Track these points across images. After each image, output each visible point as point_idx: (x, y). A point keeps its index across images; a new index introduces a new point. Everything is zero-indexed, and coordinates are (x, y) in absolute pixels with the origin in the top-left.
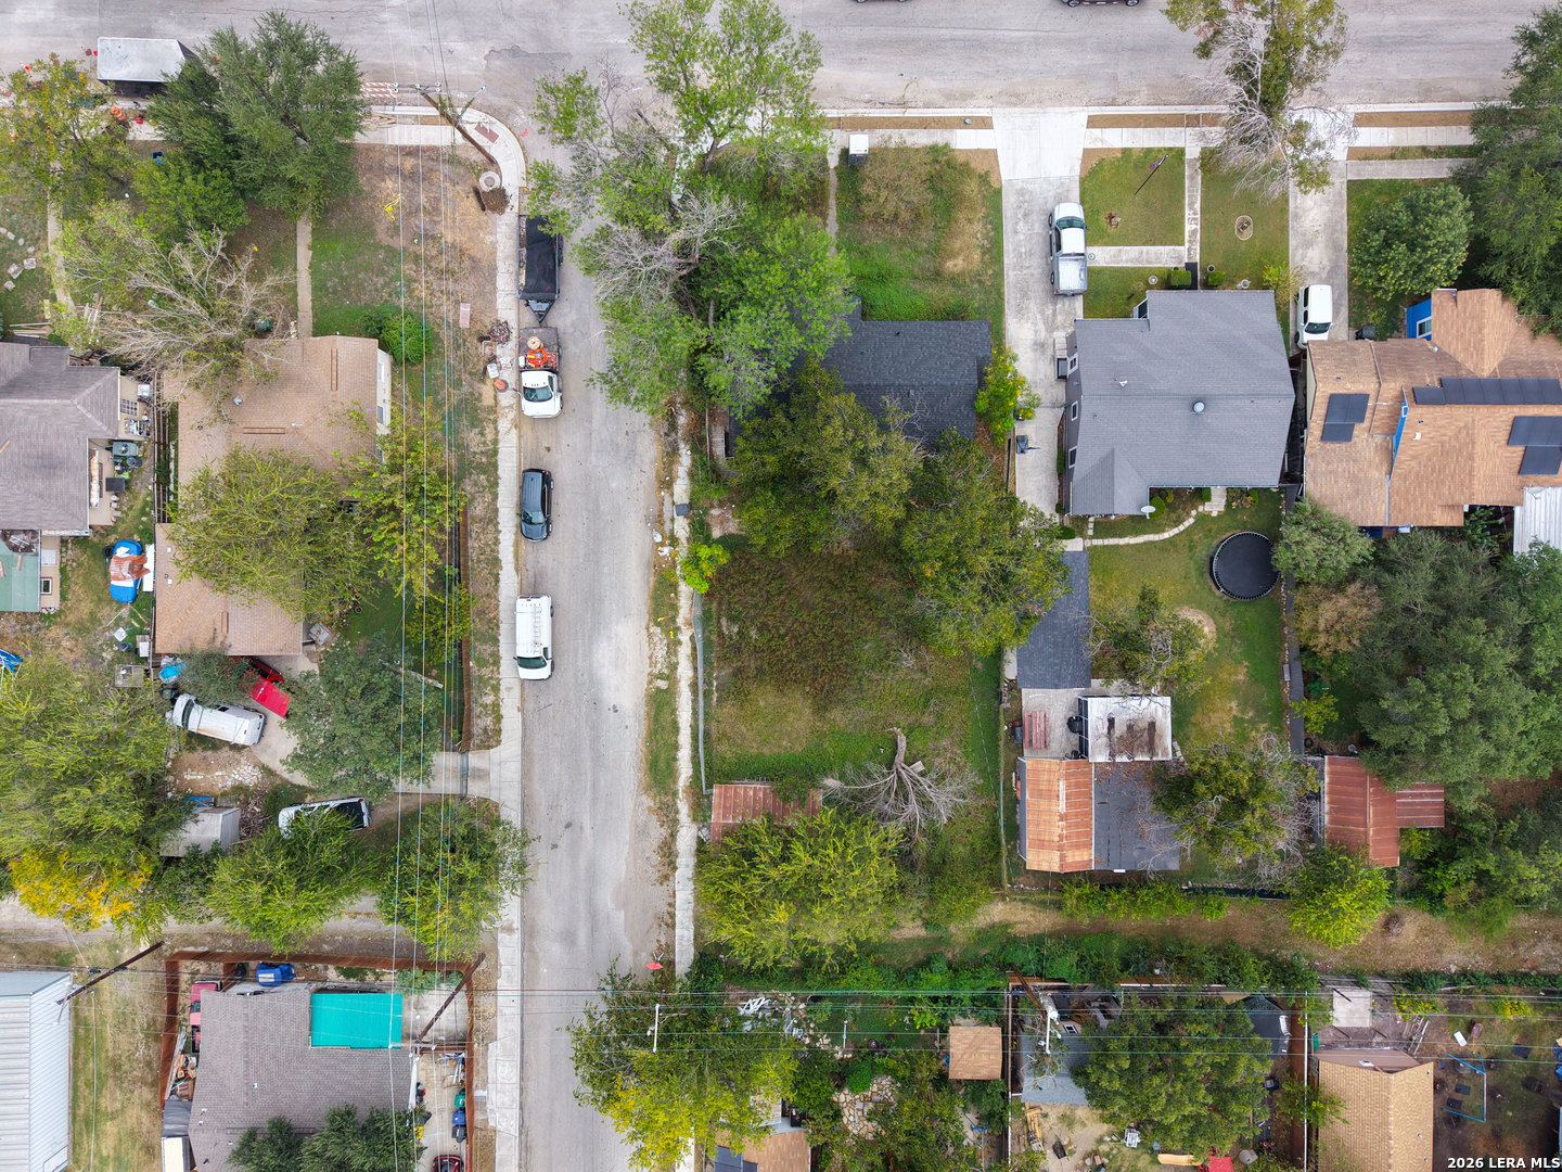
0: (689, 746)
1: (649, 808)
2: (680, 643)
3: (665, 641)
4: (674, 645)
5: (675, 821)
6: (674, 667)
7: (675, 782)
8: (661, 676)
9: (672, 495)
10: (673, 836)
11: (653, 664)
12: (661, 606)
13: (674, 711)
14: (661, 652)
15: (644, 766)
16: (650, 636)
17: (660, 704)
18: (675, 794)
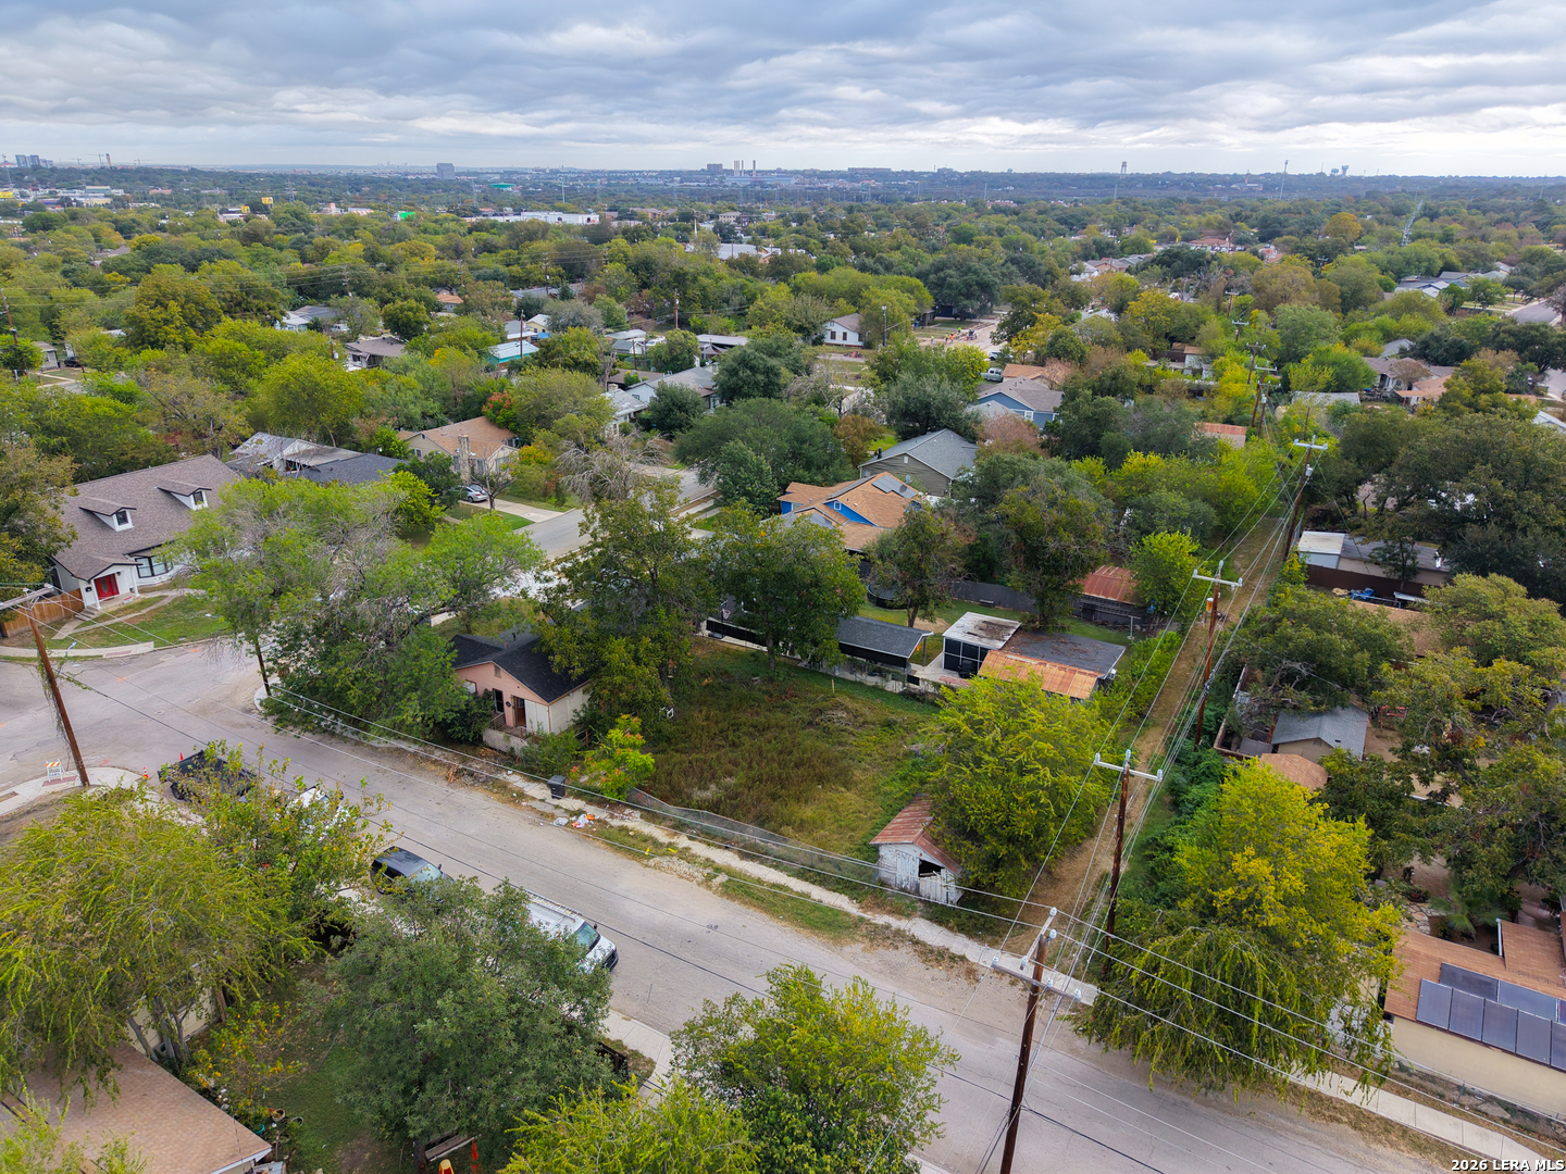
0: (811, 886)
1: (864, 950)
2: (687, 849)
3: (675, 859)
4: (684, 854)
5: (899, 933)
6: (708, 862)
7: (847, 914)
8: (709, 878)
9: (533, 798)
10: (915, 942)
11: (691, 878)
12: (631, 847)
13: (759, 881)
14: (683, 866)
15: (805, 932)
16: (655, 867)
17: (739, 890)
18: (862, 919)
